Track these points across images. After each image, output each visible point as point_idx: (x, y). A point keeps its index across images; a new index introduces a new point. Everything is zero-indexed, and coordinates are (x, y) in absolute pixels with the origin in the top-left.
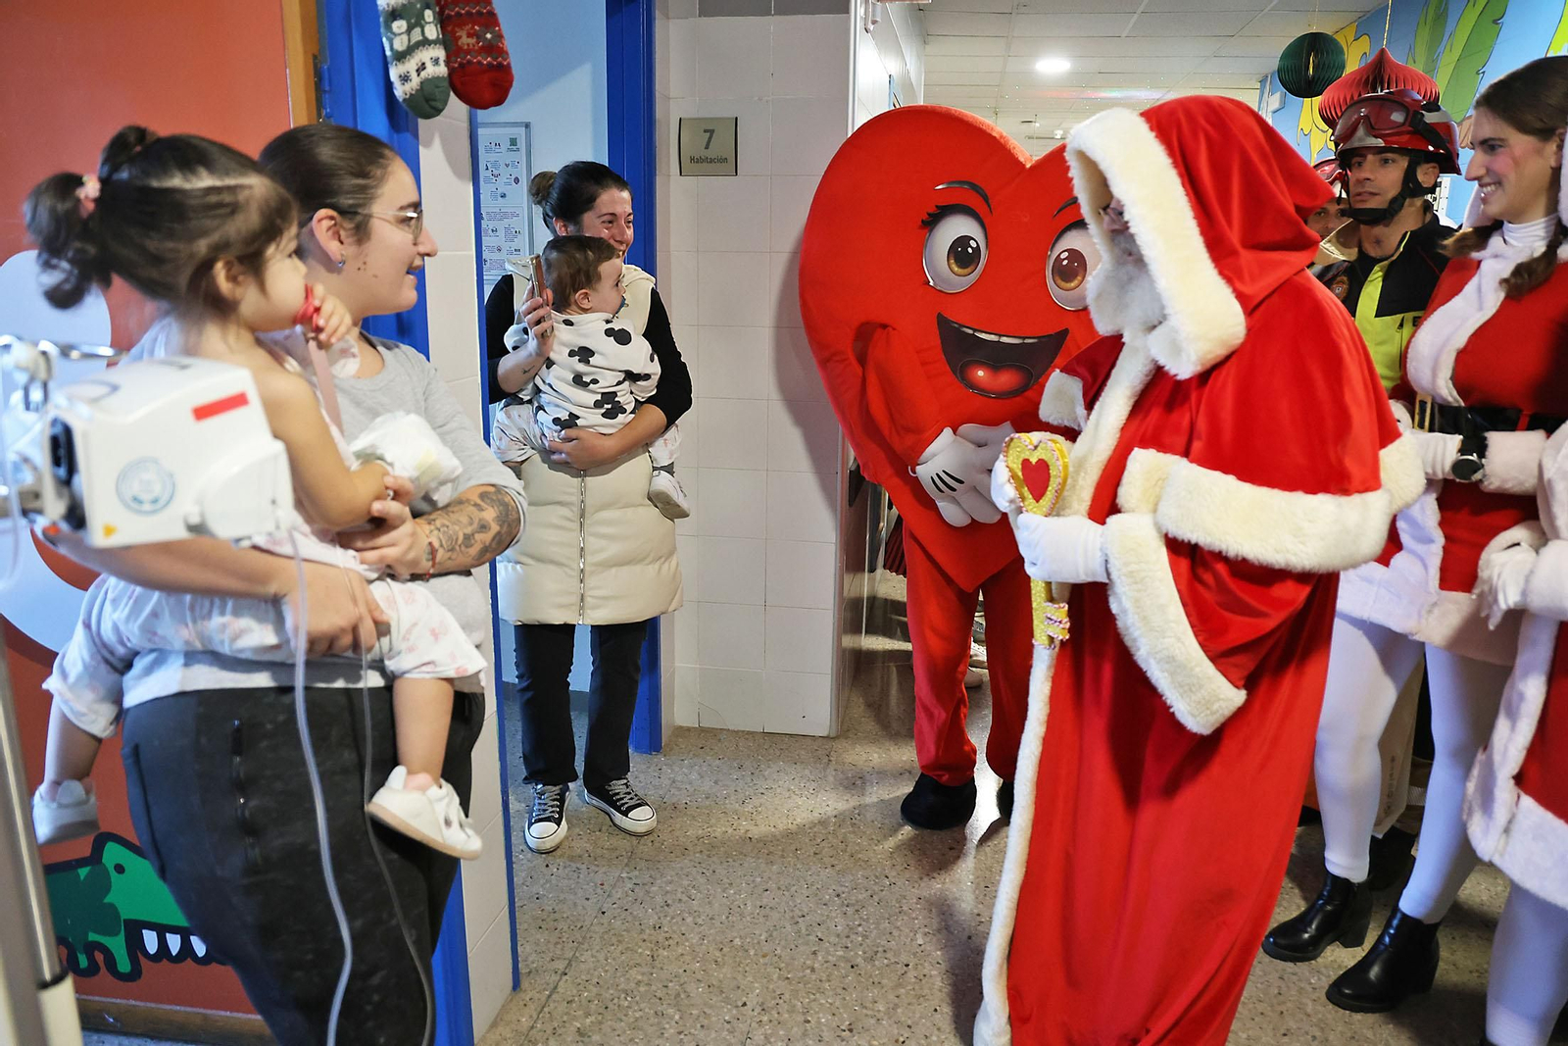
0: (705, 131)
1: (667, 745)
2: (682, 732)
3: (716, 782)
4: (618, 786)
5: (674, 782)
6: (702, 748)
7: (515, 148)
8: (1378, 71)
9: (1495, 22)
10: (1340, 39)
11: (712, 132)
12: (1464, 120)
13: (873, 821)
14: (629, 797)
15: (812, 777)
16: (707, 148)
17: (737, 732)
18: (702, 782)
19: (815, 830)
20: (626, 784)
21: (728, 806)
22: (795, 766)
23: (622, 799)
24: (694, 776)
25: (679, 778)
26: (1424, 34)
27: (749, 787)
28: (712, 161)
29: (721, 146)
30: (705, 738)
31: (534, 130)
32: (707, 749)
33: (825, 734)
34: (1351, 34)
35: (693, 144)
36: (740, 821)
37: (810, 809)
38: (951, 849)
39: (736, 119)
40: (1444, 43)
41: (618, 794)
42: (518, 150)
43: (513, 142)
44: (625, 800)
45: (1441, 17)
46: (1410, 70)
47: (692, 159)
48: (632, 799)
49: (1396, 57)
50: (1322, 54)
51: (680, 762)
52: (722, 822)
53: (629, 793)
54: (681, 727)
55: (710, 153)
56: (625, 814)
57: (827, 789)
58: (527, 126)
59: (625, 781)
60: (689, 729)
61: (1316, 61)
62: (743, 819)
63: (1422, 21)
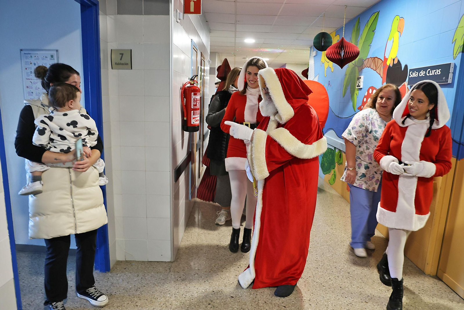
0: (120, 54)
1: (113, 268)
2: (119, 263)
3: (128, 283)
4: (92, 290)
5: (112, 284)
6: (125, 269)
7: (52, 58)
8: (342, 45)
9: (373, 31)
10: (331, 35)
11: (122, 54)
12: (366, 59)
13: (182, 295)
14: (96, 293)
15: (163, 278)
16: (121, 59)
17: (139, 262)
18: (123, 283)
19: (161, 300)
20: (95, 288)
21: (131, 292)
22: (157, 274)
23: (94, 294)
24: (120, 280)
25: (115, 282)
26: (354, 34)
27: (140, 284)
28: (123, 64)
29: (126, 59)
30: (126, 265)
31: (60, 52)
32: (127, 269)
33: (169, 260)
34: (334, 34)
35: (116, 58)
36: (134, 299)
37: (161, 291)
38: (209, 304)
39: (131, 50)
40: (359, 37)
41: (92, 293)
42: (54, 59)
43: (52, 56)
44: (95, 295)
45: (358, 30)
46: (350, 44)
47: (116, 64)
48: (98, 293)
49: (347, 40)
50: (326, 39)
51: (116, 275)
52: (128, 299)
53: (96, 292)
54: (119, 261)
55: (122, 62)
56: (96, 300)
57: (168, 282)
58: (57, 51)
59: (94, 287)
60: (121, 262)
61: (324, 40)
62: (136, 297)
63: (353, 31)
